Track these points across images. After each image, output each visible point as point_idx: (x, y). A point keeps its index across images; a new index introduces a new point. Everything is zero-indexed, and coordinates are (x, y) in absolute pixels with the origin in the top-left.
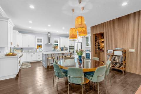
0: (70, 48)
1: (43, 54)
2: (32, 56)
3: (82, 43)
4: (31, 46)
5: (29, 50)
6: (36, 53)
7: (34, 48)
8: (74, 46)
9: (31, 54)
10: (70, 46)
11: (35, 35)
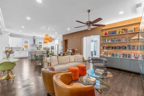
0: (51, 48)
1: (29, 52)
2: (20, 53)
3: (58, 45)
4: (19, 46)
5: (18, 49)
6: (23, 51)
7: (21, 48)
8: (53, 47)
9: (19, 52)
10: (51, 47)
11: (23, 38)
